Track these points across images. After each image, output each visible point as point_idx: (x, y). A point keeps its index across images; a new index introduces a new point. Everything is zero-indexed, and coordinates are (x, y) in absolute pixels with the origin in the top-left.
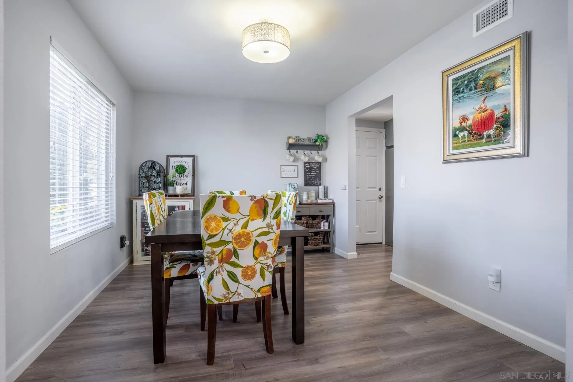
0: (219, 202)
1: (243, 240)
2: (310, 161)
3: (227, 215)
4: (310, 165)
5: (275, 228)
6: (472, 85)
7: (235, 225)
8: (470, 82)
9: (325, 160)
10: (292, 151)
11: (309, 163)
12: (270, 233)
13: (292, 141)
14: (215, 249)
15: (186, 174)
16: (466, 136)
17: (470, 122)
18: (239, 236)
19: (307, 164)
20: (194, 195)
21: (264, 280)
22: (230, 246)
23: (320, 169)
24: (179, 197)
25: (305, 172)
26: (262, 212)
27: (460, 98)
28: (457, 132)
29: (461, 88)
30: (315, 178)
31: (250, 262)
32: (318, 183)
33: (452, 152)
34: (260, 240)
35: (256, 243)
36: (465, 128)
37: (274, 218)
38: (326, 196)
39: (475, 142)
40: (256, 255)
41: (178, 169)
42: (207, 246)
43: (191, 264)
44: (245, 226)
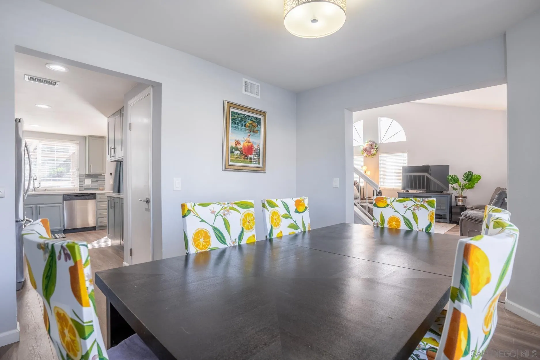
6: (243, 123)
8: (242, 120)
16: (239, 154)
17: (241, 146)
27: (236, 127)
28: (233, 150)
29: (237, 121)
33: (230, 163)
36: (238, 149)
39: (243, 160)
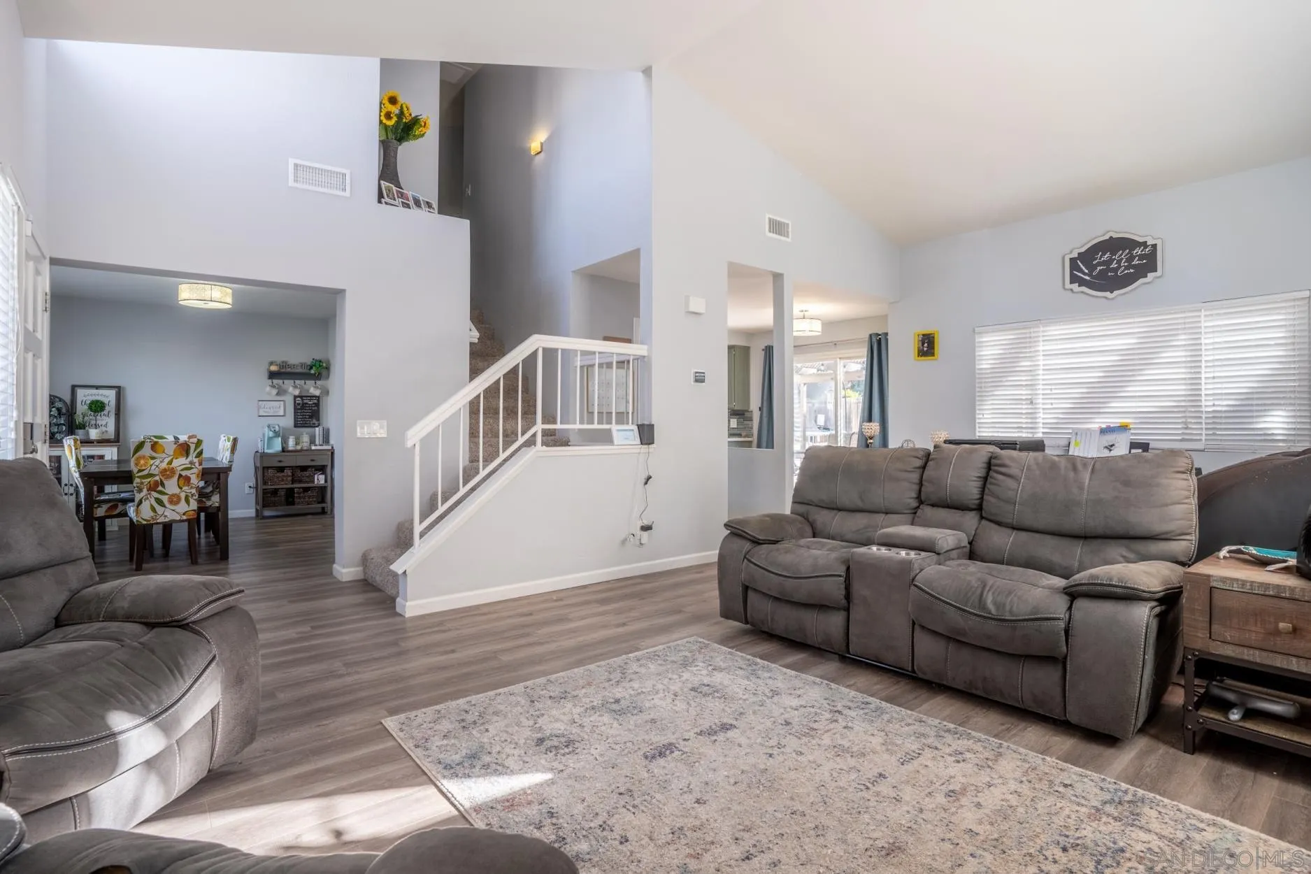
0: (148, 446)
1: (168, 473)
2: (303, 395)
3: (154, 454)
4: (303, 400)
5: (197, 464)
7: (161, 462)
9: (327, 392)
10: (275, 381)
11: (301, 397)
12: (193, 468)
13: (274, 368)
14: (143, 481)
15: (106, 412)
18: (165, 470)
19: (299, 399)
20: (118, 441)
21: (189, 505)
22: (157, 478)
23: (317, 405)
24: (95, 443)
25: (295, 409)
26: (184, 453)
30: (311, 417)
31: (176, 490)
32: (314, 424)
34: (184, 473)
35: (180, 476)
37: (196, 457)
38: (326, 439)
40: (181, 486)
41: (93, 406)
42: (136, 479)
43: (119, 504)
44: (170, 463)
